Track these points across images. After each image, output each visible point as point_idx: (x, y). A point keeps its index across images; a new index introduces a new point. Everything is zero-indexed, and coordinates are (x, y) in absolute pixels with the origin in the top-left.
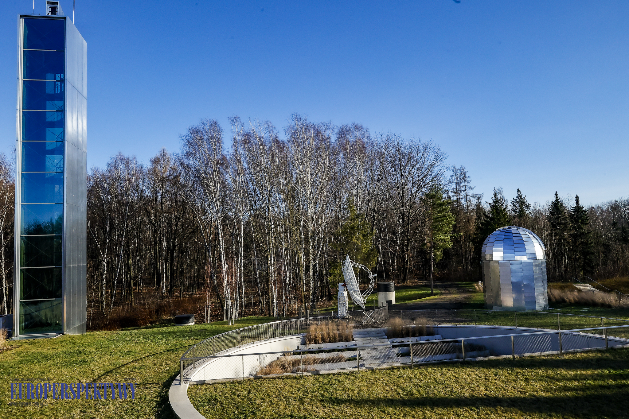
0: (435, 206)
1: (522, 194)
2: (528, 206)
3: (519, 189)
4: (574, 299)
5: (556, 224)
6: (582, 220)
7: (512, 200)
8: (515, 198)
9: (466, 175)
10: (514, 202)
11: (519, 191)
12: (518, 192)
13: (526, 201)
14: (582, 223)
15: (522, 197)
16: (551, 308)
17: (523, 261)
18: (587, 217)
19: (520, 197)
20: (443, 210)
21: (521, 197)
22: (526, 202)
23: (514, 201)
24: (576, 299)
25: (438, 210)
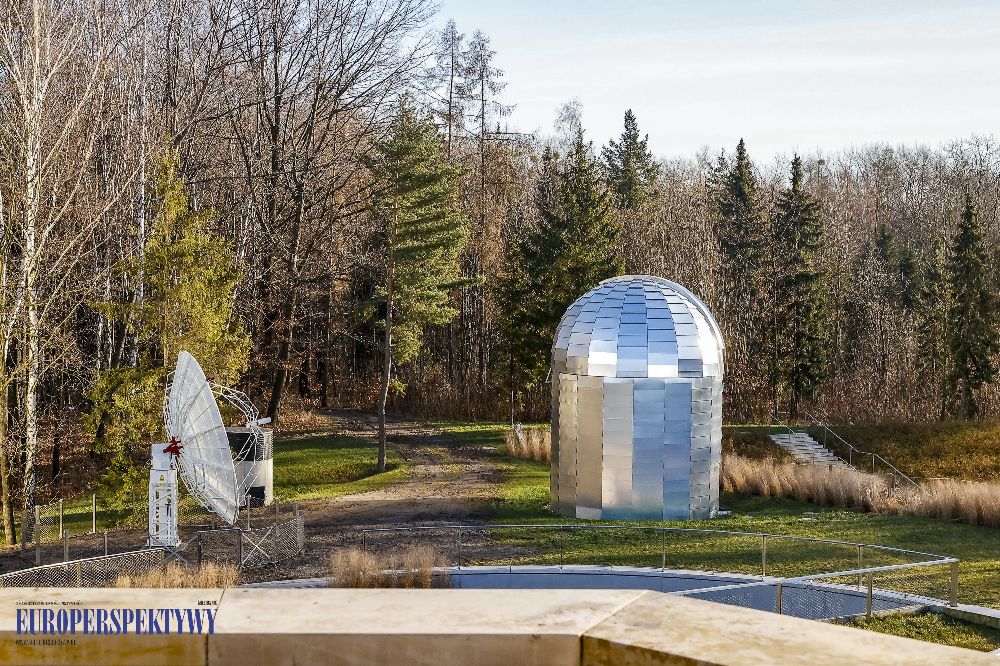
0: (407, 183)
1: (638, 128)
2: (652, 170)
3: (630, 112)
4: (782, 485)
5: (736, 246)
6: (805, 236)
7: (608, 145)
8: (618, 142)
9: (489, 64)
10: (612, 152)
11: (629, 118)
12: (626, 121)
13: (647, 152)
14: (802, 244)
15: (639, 140)
16: (725, 513)
17: (667, 381)
18: (817, 227)
19: (630, 137)
20: (434, 198)
21: (634, 138)
22: (649, 155)
23: (613, 149)
24: (789, 486)
25: (415, 195)
